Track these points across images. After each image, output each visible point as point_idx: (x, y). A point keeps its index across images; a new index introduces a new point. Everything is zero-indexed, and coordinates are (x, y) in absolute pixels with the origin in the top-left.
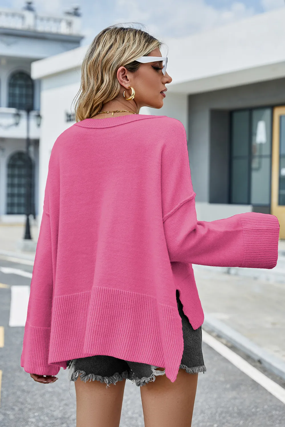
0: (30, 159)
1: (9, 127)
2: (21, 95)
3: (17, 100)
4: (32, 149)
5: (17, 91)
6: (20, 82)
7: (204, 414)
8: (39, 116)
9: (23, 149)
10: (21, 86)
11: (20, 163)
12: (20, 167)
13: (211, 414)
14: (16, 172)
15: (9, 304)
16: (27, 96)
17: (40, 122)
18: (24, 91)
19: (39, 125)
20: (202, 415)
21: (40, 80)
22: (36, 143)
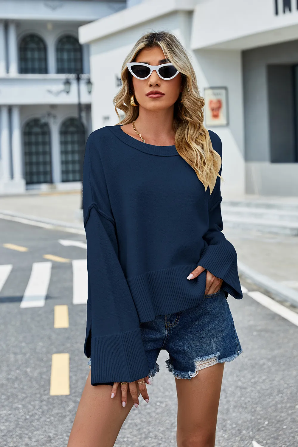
0: (82, 125)
1: (58, 93)
2: (69, 60)
3: (66, 66)
4: (84, 114)
5: (65, 56)
6: (67, 46)
7: (283, 394)
8: (89, 82)
9: (75, 115)
10: (69, 51)
11: (72, 129)
12: (72, 133)
13: (291, 393)
14: (69, 138)
15: (71, 280)
16: (75, 60)
17: (91, 88)
18: (72, 55)
19: (90, 92)
20: (280, 395)
21: (88, 45)
22: (88, 107)
